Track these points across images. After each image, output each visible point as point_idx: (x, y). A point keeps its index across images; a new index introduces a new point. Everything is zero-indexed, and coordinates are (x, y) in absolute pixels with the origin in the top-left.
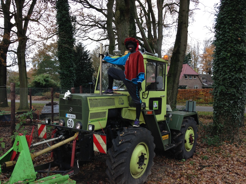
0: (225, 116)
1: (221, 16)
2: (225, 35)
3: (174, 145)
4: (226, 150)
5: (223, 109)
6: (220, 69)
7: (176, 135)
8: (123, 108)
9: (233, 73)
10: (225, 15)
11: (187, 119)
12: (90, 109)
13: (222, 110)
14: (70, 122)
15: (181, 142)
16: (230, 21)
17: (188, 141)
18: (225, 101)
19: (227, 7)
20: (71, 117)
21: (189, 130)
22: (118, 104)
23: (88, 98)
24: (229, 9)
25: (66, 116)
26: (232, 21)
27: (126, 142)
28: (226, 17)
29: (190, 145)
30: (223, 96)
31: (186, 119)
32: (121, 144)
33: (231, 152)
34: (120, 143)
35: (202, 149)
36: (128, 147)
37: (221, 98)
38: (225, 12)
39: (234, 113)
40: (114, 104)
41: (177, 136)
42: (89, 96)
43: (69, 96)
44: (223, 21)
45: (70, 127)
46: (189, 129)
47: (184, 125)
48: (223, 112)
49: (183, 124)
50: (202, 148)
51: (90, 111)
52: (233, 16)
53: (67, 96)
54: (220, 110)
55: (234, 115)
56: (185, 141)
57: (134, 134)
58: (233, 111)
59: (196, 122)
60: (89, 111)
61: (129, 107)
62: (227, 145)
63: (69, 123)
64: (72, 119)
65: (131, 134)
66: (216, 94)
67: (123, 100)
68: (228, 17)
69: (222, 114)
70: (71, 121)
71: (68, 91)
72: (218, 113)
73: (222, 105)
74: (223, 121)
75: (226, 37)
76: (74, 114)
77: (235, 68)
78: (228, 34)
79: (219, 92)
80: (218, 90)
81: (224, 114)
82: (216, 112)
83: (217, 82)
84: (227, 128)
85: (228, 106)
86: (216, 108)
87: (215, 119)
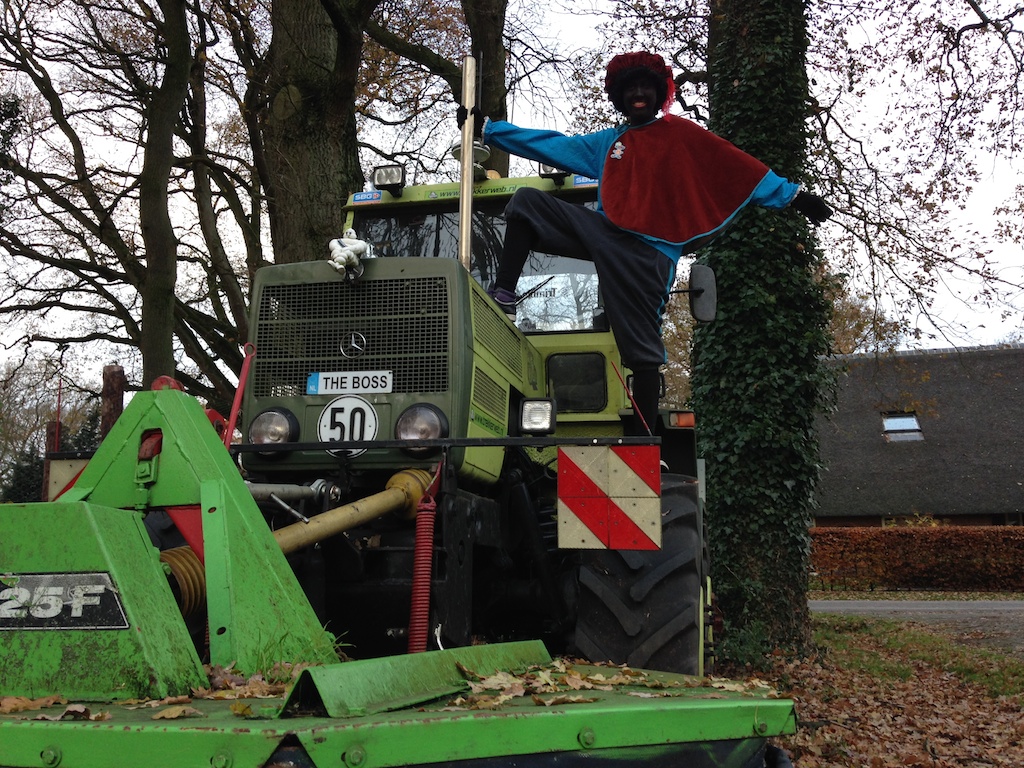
0: (767, 547)
4: (808, 679)
9: (788, 368)
12: (475, 346)
13: (752, 520)
14: (343, 418)
18: (764, 484)
20: (350, 390)
22: (527, 378)
23: (470, 281)
25: (311, 389)
30: (754, 462)
33: (828, 683)
39: (796, 531)
48: (757, 528)
51: (474, 357)
54: (744, 521)
55: (798, 538)
58: (794, 523)
60: (471, 350)
63: (334, 424)
64: (366, 396)
66: (725, 454)
67: (534, 368)
69: (752, 538)
70: (355, 411)
72: (737, 536)
73: (753, 497)
74: (756, 565)
75: (754, 235)
76: (383, 369)
77: (794, 349)
78: (761, 224)
79: (742, 444)
80: (731, 437)
81: (763, 538)
82: (728, 530)
83: (724, 411)
84: (776, 595)
85: (774, 504)
86: (727, 516)
87: (725, 559)
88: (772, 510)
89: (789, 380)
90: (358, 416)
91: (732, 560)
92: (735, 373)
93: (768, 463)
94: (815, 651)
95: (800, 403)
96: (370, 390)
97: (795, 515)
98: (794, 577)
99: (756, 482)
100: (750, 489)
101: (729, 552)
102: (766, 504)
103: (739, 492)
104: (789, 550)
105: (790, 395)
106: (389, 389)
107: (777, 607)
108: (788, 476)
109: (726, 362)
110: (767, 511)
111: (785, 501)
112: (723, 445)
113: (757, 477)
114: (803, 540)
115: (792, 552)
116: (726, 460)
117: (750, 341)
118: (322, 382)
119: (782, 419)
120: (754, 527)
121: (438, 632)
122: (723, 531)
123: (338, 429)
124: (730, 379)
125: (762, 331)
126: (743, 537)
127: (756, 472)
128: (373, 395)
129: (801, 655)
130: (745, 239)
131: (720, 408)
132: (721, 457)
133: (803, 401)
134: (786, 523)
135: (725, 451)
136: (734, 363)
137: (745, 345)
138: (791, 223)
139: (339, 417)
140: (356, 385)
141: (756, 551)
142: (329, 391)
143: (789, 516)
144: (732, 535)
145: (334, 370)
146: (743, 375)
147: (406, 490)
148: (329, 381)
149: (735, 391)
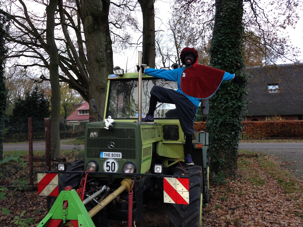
0: (226, 150)
1: (219, 38)
2: (225, 60)
4: (236, 188)
5: (224, 142)
6: (220, 96)
9: (234, 101)
10: (223, 37)
12: (143, 143)
13: (222, 143)
14: (110, 164)
16: (229, 45)
18: (226, 133)
19: (224, 30)
20: (111, 157)
22: (157, 136)
23: (141, 127)
24: (226, 31)
25: (101, 156)
26: (231, 44)
28: (224, 40)
30: (223, 127)
33: (241, 189)
37: (221, 129)
38: (223, 35)
39: (235, 145)
40: (155, 136)
44: (221, 44)
45: (111, 171)
48: (224, 145)
52: (231, 39)
54: (220, 143)
55: (235, 147)
57: (198, 175)
58: (234, 143)
60: (142, 145)
61: (163, 140)
62: (232, 182)
63: (107, 166)
64: (115, 159)
65: (196, 175)
66: (215, 125)
67: (159, 131)
68: (227, 40)
69: (222, 147)
70: (112, 163)
71: (110, 117)
72: (218, 147)
73: (223, 136)
74: (223, 154)
75: (225, 61)
76: (119, 152)
77: (236, 95)
78: (228, 58)
79: (220, 122)
80: (217, 120)
81: (225, 148)
82: (216, 145)
83: (215, 112)
84: (228, 163)
85: (229, 138)
86: (216, 141)
87: (215, 153)
88: (228, 140)
89: (234, 104)
90: (113, 164)
91: (217, 153)
92: (219, 101)
93: (227, 127)
94: (239, 177)
95: (237, 110)
96: (116, 157)
97: (234, 141)
98: (233, 158)
99: (224, 132)
100: (222, 134)
101: (216, 151)
102: (227, 138)
103: (219, 135)
104: (232, 151)
105: (234, 108)
106: (121, 157)
107: (229, 166)
108: (233, 130)
109: (216, 98)
110: (226, 140)
111: (232, 137)
112: (215, 122)
113: (224, 131)
114: (236, 148)
115: (233, 151)
116: (216, 126)
117: (223, 93)
118: (104, 155)
119: (232, 115)
120: (223, 145)
121: (134, 222)
122: (214, 146)
123: (108, 167)
124: (217, 103)
125: (227, 90)
126: (220, 147)
127: (224, 129)
128: (117, 159)
129: (234, 179)
130: (223, 63)
131: (215, 111)
132: (214, 125)
133: (238, 109)
134: (232, 143)
135: (215, 123)
136: (219, 99)
137: (222, 94)
138: (236, 57)
139: (109, 164)
140: (112, 156)
141: (223, 151)
142: (106, 157)
143: (233, 141)
144: (217, 146)
145: (107, 152)
146: (221, 103)
147: (126, 186)
148: (106, 154)
149: (219, 107)
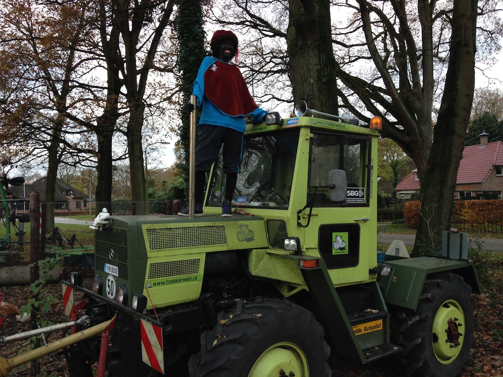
3: (395, 348)
7: (406, 320)
8: (251, 250)
11: (440, 280)
12: (149, 255)
14: (110, 283)
15: (420, 340)
17: (443, 337)
21: (449, 307)
22: (236, 240)
23: (144, 227)
25: (105, 270)
27: (229, 342)
29: (451, 347)
31: (436, 281)
32: (217, 346)
34: (215, 342)
35: (493, 357)
36: (233, 357)
40: (224, 241)
41: (410, 323)
42: (146, 223)
43: (106, 222)
45: (110, 295)
46: (446, 306)
47: (429, 295)
49: (424, 291)
50: (493, 355)
51: (148, 260)
53: (100, 222)
56: (435, 338)
57: (254, 321)
59: (469, 287)
60: (146, 257)
61: (270, 246)
65: (248, 320)
67: (250, 231)
71: (105, 210)
76: (116, 266)
96: (114, 274)
106: (118, 275)
123: (109, 288)
140: (112, 271)
142: (108, 272)
145: (109, 263)
148: (108, 267)
